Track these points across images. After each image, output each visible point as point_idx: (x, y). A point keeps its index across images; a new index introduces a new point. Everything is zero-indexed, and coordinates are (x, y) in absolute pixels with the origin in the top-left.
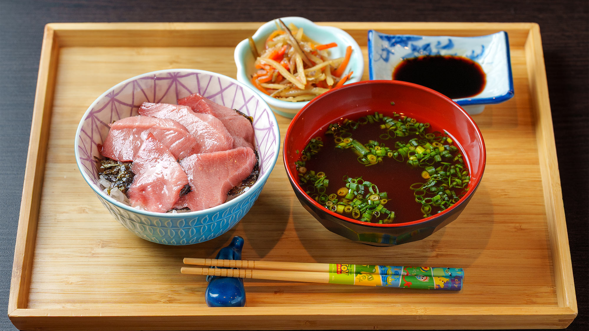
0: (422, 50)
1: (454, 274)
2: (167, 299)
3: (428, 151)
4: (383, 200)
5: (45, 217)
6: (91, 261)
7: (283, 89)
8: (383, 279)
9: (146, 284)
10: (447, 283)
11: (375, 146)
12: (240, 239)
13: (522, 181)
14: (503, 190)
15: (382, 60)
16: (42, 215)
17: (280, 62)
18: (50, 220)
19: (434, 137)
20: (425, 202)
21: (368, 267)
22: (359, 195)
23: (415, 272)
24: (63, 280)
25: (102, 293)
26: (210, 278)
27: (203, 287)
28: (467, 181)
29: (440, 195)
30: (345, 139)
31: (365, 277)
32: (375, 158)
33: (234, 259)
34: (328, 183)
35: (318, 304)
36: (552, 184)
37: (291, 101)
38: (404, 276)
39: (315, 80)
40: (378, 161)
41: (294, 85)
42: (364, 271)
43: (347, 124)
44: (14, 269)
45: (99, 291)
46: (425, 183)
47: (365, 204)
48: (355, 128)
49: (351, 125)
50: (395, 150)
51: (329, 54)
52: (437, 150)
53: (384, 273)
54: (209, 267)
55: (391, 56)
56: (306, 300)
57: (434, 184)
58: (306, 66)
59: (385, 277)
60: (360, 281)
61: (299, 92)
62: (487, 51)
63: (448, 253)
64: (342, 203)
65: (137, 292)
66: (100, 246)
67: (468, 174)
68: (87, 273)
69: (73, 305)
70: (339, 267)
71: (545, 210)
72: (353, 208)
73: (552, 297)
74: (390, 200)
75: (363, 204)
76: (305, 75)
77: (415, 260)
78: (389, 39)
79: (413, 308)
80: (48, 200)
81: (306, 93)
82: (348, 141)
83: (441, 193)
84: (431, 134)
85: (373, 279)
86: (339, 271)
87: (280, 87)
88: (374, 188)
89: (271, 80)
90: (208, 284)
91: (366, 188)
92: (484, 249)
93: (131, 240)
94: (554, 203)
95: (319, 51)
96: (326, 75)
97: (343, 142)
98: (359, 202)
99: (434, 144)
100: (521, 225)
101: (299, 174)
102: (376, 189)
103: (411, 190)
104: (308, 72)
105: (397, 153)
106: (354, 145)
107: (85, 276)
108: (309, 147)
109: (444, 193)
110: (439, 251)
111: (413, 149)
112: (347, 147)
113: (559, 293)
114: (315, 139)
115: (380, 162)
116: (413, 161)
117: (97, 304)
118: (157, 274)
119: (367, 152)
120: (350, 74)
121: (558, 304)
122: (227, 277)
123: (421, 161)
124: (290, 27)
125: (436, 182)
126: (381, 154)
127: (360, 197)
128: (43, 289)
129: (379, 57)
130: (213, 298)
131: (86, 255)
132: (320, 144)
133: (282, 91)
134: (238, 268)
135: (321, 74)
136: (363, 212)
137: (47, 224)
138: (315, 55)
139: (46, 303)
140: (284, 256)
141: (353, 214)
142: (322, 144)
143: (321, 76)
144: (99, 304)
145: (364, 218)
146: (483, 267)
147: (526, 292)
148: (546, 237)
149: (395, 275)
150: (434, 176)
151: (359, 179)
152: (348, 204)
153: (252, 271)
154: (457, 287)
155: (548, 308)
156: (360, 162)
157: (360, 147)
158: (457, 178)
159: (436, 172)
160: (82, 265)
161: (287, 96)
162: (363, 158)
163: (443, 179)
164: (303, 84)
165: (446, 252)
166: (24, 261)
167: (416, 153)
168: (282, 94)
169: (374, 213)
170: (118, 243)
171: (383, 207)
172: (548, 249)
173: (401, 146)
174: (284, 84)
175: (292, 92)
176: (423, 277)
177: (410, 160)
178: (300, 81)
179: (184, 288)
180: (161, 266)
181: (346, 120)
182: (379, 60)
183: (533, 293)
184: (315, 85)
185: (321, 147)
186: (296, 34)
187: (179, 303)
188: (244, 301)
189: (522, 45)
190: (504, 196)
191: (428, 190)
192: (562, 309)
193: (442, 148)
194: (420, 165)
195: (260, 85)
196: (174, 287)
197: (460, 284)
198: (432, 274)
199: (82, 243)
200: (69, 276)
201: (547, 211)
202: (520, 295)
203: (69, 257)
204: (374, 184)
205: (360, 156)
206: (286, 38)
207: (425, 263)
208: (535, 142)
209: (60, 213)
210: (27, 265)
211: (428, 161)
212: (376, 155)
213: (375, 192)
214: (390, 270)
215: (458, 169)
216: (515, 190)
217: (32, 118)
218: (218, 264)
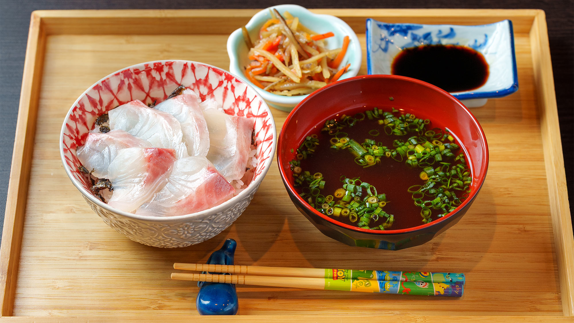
0: (422, 40)
1: (455, 280)
2: (157, 305)
3: (428, 150)
4: (381, 203)
5: (32, 217)
6: (78, 265)
7: (278, 82)
8: (381, 285)
9: (135, 289)
10: (448, 289)
11: (372, 145)
12: (233, 242)
13: (526, 179)
14: (505, 188)
15: (380, 50)
16: (28, 215)
17: (274, 54)
18: (37, 220)
19: (434, 135)
20: (424, 206)
21: (365, 272)
22: (356, 197)
23: (415, 277)
24: (49, 285)
25: (90, 298)
26: (201, 284)
27: (194, 293)
28: (469, 182)
29: (440, 197)
30: (341, 139)
31: (362, 283)
32: (373, 158)
33: (226, 264)
34: (324, 184)
35: (313, 311)
36: (558, 184)
37: (286, 96)
38: (402, 282)
39: (311, 73)
40: (377, 162)
41: (289, 78)
42: (361, 277)
43: (345, 120)
45: (87, 297)
46: (423, 185)
47: (363, 207)
48: (352, 125)
49: (348, 122)
50: (393, 149)
51: (326, 43)
52: (437, 148)
53: (382, 278)
54: (200, 272)
56: (301, 306)
57: (432, 186)
58: (301, 58)
59: (383, 283)
60: (356, 288)
61: (294, 85)
62: (490, 41)
63: (449, 256)
64: (339, 206)
65: (127, 297)
66: (88, 248)
67: (470, 175)
69: (60, 311)
70: (335, 273)
71: (550, 210)
72: (351, 211)
73: (557, 304)
74: (389, 202)
75: (361, 207)
76: (300, 67)
77: (414, 264)
78: (388, 27)
79: (411, 317)
80: (34, 199)
81: (301, 86)
82: (344, 140)
83: (440, 195)
84: (431, 131)
85: (370, 285)
86: (335, 277)
87: (274, 79)
88: (372, 189)
89: (265, 72)
90: (199, 289)
91: (364, 189)
92: (487, 252)
93: (120, 241)
94: (560, 204)
95: (315, 42)
96: (322, 67)
97: (339, 142)
98: (357, 205)
99: (434, 142)
100: (524, 226)
101: (294, 175)
102: (374, 191)
103: (408, 193)
104: (304, 64)
105: (395, 152)
106: (351, 145)
108: (305, 145)
109: (444, 195)
111: (412, 148)
112: (344, 148)
113: (564, 300)
114: (310, 136)
115: (378, 162)
116: (412, 161)
117: (85, 310)
118: (146, 279)
119: (365, 152)
120: (347, 66)
121: (563, 312)
122: (218, 283)
123: (421, 161)
124: (285, 15)
125: (435, 183)
126: (379, 153)
127: (357, 199)
128: (29, 294)
129: (377, 47)
130: (204, 305)
131: (73, 258)
132: (316, 142)
133: (276, 85)
134: (230, 274)
135: (317, 67)
136: (361, 215)
137: (34, 224)
138: (311, 46)
139: (32, 309)
140: (278, 259)
141: (351, 217)
142: (317, 142)
143: (317, 68)
144: (86, 310)
145: (362, 222)
146: (485, 271)
147: (530, 298)
148: (551, 240)
149: (393, 280)
150: (433, 177)
151: (357, 180)
152: (345, 207)
153: (244, 277)
154: (458, 294)
155: (553, 317)
156: (357, 163)
157: (357, 147)
158: (457, 180)
159: (435, 173)
160: (69, 268)
161: (282, 89)
162: (360, 159)
163: (442, 180)
164: (298, 77)
165: (446, 255)
166: (9, 265)
167: (416, 152)
168: (276, 88)
169: (372, 216)
170: (106, 245)
171: (382, 210)
172: (553, 252)
173: (400, 144)
174: (278, 77)
175: (287, 85)
176: (422, 283)
177: (409, 160)
178: (295, 74)
179: (174, 293)
180: (151, 269)
181: (344, 116)
182: (377, 50)
183: (537, 300)
184: (311, 78)
185: (317, 145)
186: (292, 23)
188: (237, 308)
189: (526, 32)
190: (507, 196)
191: (427, 192)
192: (568, 318)
193: (442, 147)
194: (420, 165)
195: (253, 77)
196: (165, 292)
197: (461, 290)
198: (432, 280)
199: (69, 245)
201: (552, 212)
203: (55, 260)
204: (373, 185)
205: (357, 157)
206: (281, 28)
207: (425, 267)
208: (540, 136)
209: (46, 213)
210: (13, 268)
211: (428, 161)
212: (374, 156)
213: (373, 194)
214: (389, 275)
215: (458, 169)
216: (519, 188)
217: (18, 110)
218: (210, 270)
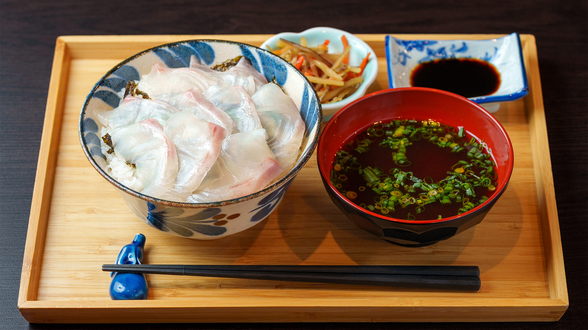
44: (24, 264)
55: (408, 60)
68: (94, 269)
107: (92, 272)
110: (435, 249)
187: (183, 297)
200: (77, 272)
202: (513, 289)
